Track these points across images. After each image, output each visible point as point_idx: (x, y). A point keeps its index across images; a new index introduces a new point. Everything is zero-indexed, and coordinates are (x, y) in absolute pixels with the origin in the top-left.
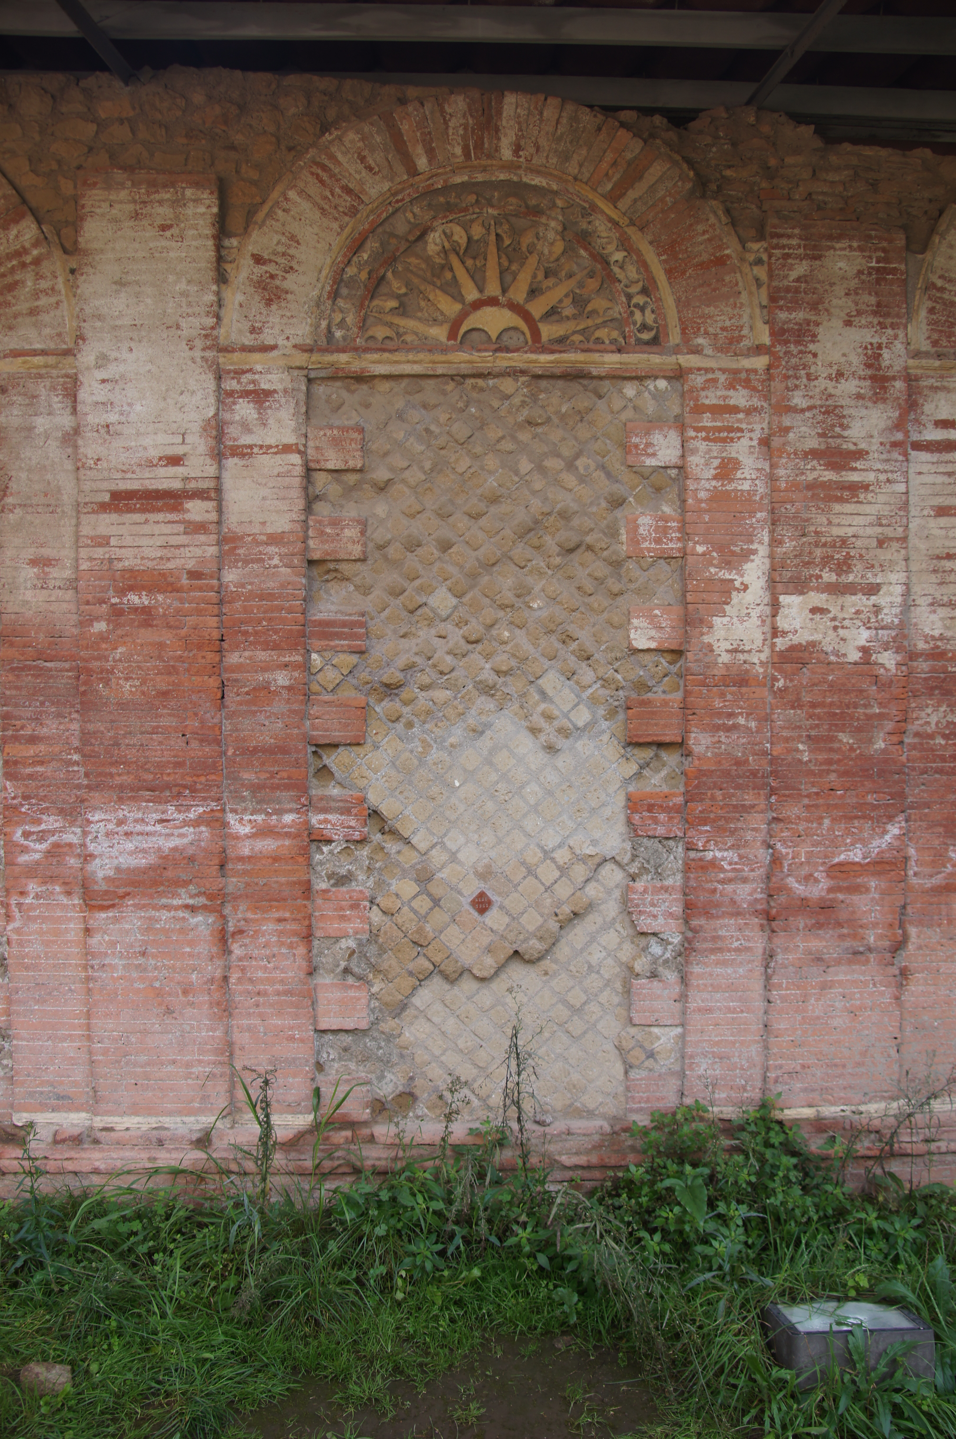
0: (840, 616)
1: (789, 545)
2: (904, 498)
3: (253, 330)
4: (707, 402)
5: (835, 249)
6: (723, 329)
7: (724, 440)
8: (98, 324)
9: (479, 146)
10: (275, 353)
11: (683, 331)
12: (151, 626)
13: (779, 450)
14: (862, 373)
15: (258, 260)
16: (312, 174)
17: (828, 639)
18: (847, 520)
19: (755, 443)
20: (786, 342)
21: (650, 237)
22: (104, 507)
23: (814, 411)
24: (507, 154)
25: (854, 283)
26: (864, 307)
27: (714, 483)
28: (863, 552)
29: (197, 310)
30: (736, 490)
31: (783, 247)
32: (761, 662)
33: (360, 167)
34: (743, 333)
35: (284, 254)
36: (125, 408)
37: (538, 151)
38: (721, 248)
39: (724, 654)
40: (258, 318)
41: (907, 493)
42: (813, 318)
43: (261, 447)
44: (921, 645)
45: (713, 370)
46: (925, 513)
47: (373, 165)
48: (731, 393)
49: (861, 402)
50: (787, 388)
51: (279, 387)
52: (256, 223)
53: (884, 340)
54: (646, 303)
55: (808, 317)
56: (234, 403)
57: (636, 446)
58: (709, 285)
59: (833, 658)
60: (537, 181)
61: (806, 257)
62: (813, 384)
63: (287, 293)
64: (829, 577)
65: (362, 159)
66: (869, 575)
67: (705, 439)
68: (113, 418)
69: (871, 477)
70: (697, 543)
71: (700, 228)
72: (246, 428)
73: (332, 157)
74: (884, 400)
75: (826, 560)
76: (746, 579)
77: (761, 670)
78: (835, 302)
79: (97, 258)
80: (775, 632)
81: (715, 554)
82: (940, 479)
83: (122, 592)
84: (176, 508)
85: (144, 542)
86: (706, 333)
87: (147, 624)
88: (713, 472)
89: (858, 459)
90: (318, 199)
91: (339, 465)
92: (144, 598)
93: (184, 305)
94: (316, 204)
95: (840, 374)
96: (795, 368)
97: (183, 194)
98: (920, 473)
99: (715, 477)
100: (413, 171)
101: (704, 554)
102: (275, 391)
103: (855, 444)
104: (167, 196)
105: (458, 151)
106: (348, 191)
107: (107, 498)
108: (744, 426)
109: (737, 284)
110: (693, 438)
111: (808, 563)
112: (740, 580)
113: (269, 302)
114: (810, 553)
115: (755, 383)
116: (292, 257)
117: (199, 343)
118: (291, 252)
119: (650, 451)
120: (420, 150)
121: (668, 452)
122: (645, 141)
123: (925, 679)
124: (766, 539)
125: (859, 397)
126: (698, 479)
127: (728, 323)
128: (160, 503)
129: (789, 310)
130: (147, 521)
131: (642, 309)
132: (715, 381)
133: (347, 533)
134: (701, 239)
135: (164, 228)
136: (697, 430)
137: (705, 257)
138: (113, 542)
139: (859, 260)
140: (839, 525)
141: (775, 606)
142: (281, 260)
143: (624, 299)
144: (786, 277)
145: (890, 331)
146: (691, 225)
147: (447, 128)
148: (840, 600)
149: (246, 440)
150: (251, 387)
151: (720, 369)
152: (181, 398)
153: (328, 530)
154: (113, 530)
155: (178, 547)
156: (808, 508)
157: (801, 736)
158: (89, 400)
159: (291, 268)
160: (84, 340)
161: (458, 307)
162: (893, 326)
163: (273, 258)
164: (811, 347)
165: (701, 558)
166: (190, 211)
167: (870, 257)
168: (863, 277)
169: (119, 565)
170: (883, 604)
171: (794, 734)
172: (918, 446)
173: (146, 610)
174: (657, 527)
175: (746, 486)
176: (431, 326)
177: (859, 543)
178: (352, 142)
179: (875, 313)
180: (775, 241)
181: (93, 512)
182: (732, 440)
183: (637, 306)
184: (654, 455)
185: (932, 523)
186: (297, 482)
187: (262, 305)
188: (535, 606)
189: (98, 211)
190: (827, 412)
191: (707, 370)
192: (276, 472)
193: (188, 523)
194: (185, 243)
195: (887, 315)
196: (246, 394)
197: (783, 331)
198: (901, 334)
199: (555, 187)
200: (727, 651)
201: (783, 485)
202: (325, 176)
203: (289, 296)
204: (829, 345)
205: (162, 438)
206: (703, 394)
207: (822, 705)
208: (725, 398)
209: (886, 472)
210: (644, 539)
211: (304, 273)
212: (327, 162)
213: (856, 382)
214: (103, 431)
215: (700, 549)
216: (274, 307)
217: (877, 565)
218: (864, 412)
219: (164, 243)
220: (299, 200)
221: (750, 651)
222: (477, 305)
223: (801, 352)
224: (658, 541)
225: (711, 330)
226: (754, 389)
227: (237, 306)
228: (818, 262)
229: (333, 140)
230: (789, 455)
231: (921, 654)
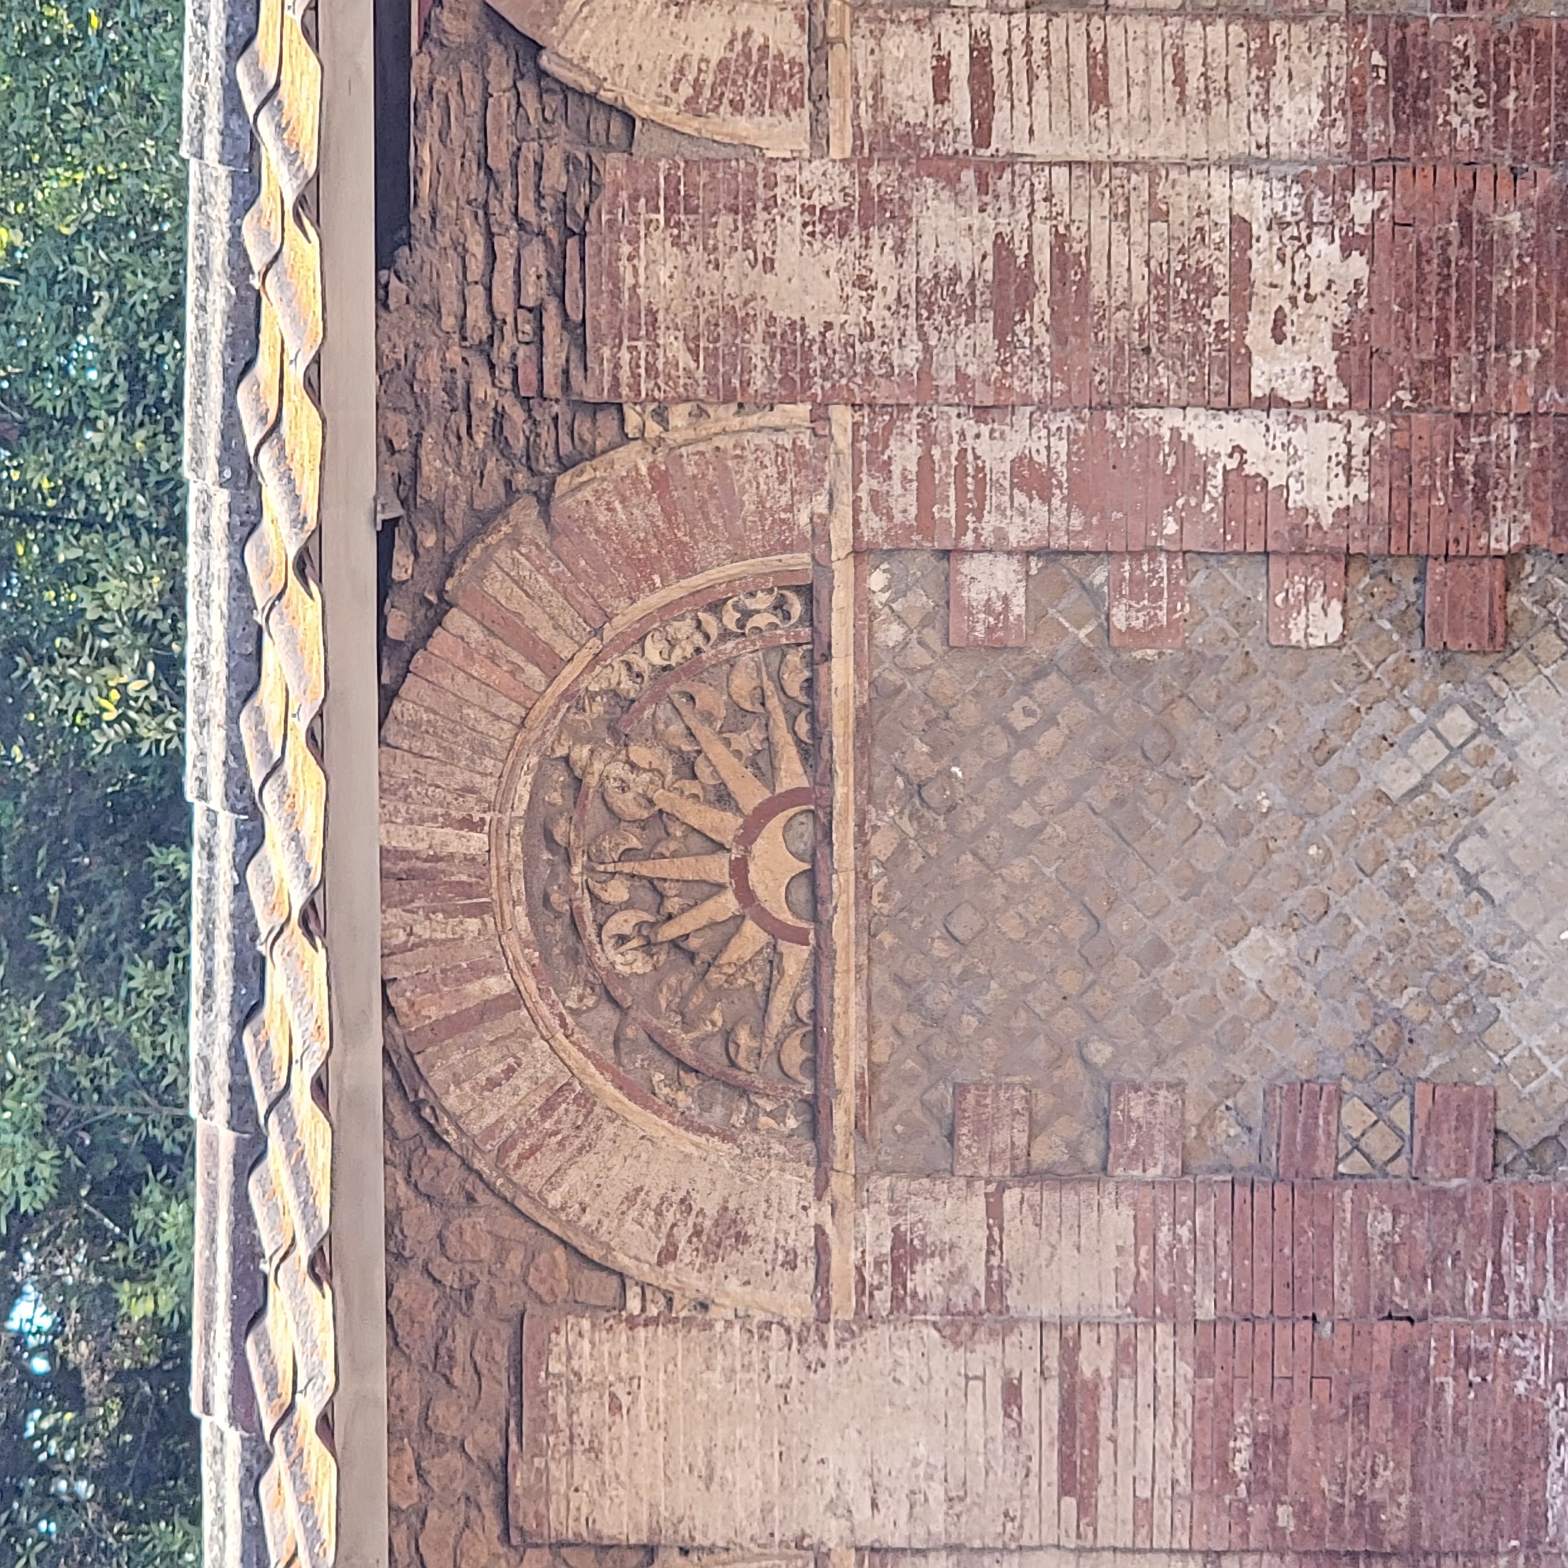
0: (1288, 290)
1: (1164, 378)
2: (1077, 172)
3: (791, 1264)
4: (913, 511)
5: (635, 286)
6: (782, 480)
7: (981, 484)
8: (777, 1513)
9: (465, 890)
10: (829, 1229)
11: (787, 548)
12: (1286, 1433)
13: (997, 393)
14: (857, 242)
15: (668, 1254)
16: (518, 1166)
17: (1329, 313)
18: (1119, 270)
19: (985, 430)
20: (806, 374)
21: (623, 603)
22: (1086, 1507)
23: (928, 327)
24: (477, 842)
25: (696, 254)
26: (740, 234)
27: (1056, 502)
28: (1176, 246)
29: (756, 1356)
30: (1069, 464)
31: (635, 376)
32: (1368, 425)
33: (506, 1088)
34: (789, 445)
35: (659, 1213)
36: (921, 1470)
37: (472, 791)
38: (637, 480)
39: (1353, 490)
40: (769, 1257)
41: (1069, 164)
42: (761, 326)
43: (990, 1253)
44: (1339, 135)
45: (857, 501)
46: (1102, 123)
47: (501, 1067)
48: (896, 469)
49: (910, 246)
50: (889, 375)
51: (888, 1223)
52: (605, 1257)
53: (797, 201)
54: (735, 606)
55: (759, 336)
56: (914, 1295)
57: (990, 630)
58: (704, 502)
59: (1362, 303)
60: (523, 791)
61: (651, 335)
62: (878, 331)
63: (726, 1209)
64: (1220, 309)
65: (493, 1083)
66: (1216, 236)
67: (980, 518)
68: (937, 1491)
69: (1042, 230)
70: (1161, 535)
71: (603, 517)
72: (957, 1276)
73: (489, 1132)
74: (904, 203)
75: (1190, 313)
76: (1225, 449)
77: (1382, 425)
78: (730, 289)
79: (665, 1514)
80: (1316, 403)
81: (1180, 503)
82: (1041, 95)
83: (1229, 1478)
84: (1093, 1391)
85: (1146, 1442)
86: (790, 508)
87: (1283, 1441)
88: (1036, 502)
89: (1012, 253)
90: (562, 1157)
91: (1021, 1124)
92: (1239, 1444)
93: (748, 1376)
94: (572, 1161)
95: (860, 282)
96: (851, 361)
97: (559, 1376)
98: (1031, 132)
99: (1046, 499)
100: (514, 1000)
101: (1181, 523)
102: (895, 1230)
103: (984, 257)
104: (561, 1400)
105: (473, 924)
106: (547, 1109)
107: (1070, 1503)
108: (955, 448)
109: (702, 454)
110: (978, 536)
111: (1195, 345)
112: (1224, 459)
113: (742, 1239)
114: (1178, 340)
115: (878, 426)
116: (663, 1199)
117: (813, 1353)
118: (655, 1202)
119: (998, 606)
120: (474, 988)
121: (1000, 574)
122: (451, 606)
123: (1397, 127)
124: (1153, 413)
125: (899, 249)
126: (1050, 530)
127: (772, 471)
128: (1082, 1417)
129: (748, 368)
130: (1113, 1440)
131: (747, 614)
132: (874, 496)
133: (1137, 1112)
134: (622, 515)
135: (615, 1407)
136: (962, 529)
137: (655, 509)
138: (1144, 1493)
139: (653, 243)
140: (1129, 290)
141: (1271, 402)
142: (670, 1217)
143: (730, 645)
144: (688, 373)
145: (780, 191)
146: (598, 532)
147: (431, 940)
148: (1260, 289)
149: (977, 1277)
150: (887, 1268)
151: (855, 489)
152: (907, 1383)
153: (1132, 1143)
154: (1125, 1490)
155: (1156, 1389)
156: (1099, 344)
157: (1497, 360)
158: (904, 1527)
159: (682, 1201)
160: (804, 1536)
161: (750, 927)
162: (770, 184)
163: (665, 1230)
164: (813, 332)
165: (1187, 526)
166: (586, 1366)
167: (648, 223)
168: (685, 238)
169: (1184, 1485)
170: (1267, 212)
171: (1493, 374)
172: (982, 136)
173: (1260, 1443)
174: (1131, 596)
175: (1061, 446)
176: (782, 973)
177: (1160, 254)
178: (461, 1099)
179: (749, 217)
180: (625, 391)
181: (1093, 1524)
182: (979, 470)
183: (741, 624)
184: (1006, 599)
185: (1120, 112)
186: (1050, 1197)
187: (747, 1250)
188: (1266, 803)
189: (585, 1510)
190: (929, 307)
191: (856, 511)
192: (1034, 1229)
193: (1117, 1373)
194: (642, 1372)
195: (751, 195)
196: (899, 1278)
197: (786, 380)
198: (783, 171)
199: (534, 760)
200: (1348, 484)
201: (1059, 385)
202: (523, 1146)
203: (732, 1206)
204: (810, 301)
205: (974, 1413)
206: (898, 518)
207: (1443, 322)
208: (904, 479)
209: (1032, 203)
210: (1153, 618)
211: (692, 1181)
212: (496, 1143)
213: (874, 252)
214: (958, 1508)
215: (1171, 527)
216: (751, 1230)
217: (1198, 223)
218: (927, 241)
219: (642, 1405)
220: (565, 1187)
221: (1349, 445)
222: (746, 894)
223: (823, 351)
224: (1156, 595)
225: (783, 501)
226: (888, 428)
227: (749, 1288)
228: (660, 316)
229: (458, 1128)
230: (1005, 375)
231: (1354, 133)
